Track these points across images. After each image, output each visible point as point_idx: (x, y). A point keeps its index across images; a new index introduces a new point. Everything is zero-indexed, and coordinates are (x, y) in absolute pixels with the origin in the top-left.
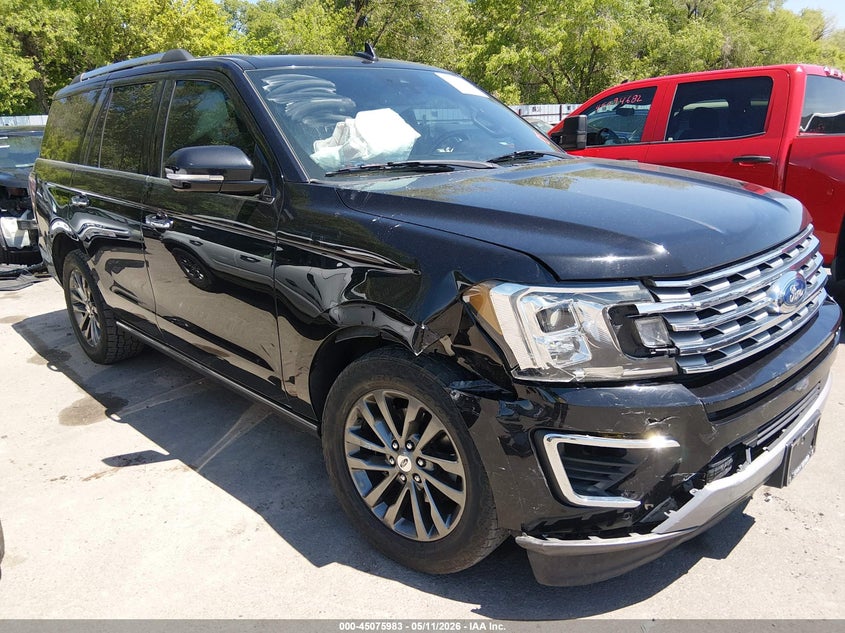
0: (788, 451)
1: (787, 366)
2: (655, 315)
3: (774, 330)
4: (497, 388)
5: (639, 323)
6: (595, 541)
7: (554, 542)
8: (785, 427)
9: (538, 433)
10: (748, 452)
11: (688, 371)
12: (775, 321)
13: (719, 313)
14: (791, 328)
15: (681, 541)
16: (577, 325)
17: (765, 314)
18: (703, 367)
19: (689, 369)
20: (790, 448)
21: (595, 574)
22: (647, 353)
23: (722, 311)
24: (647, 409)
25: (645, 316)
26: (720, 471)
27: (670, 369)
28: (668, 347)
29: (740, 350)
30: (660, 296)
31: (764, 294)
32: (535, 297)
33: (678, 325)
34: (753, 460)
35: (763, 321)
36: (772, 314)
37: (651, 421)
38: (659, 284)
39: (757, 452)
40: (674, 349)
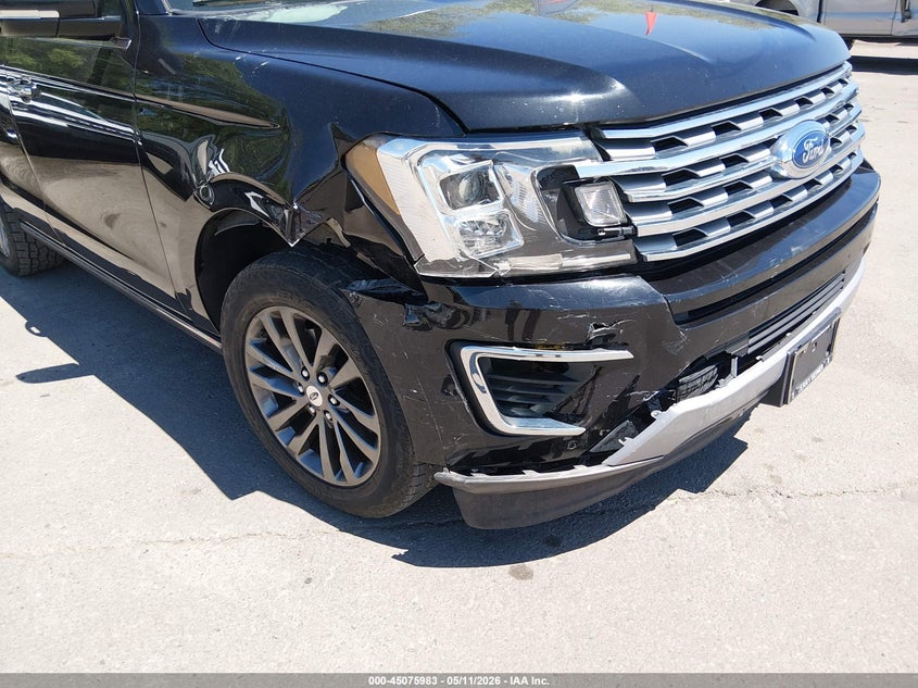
0: (790, 359)
1: (793, 250)
2: (603, 179)
3: (779, 201)
4: (405, 289)
5: (581, 191)
6: (531, 476)
7: (480, 478)
8: (790, 330)
9: (454, 345)
10: (734, 362)
11: (651, 258)
12: (780, 189)
13: (696, 177)
14: (805, 199)
15: (650, 472)
16: (501, 197)
17: (768, 179)
18: (672, 252)
19: (653, 255)
20: (793, 356)
21: (536, 514)
22: (593, 233)
23: (701, 173)
24: (592, 312)
25: (589, 181)
26: (696, 387)
27: (626, 257)
28: (623, 225)
29: (728, 228)
30: (610, 152)
31: (767, 152)
32: (437, 156)
33: (637, 193)
34: (739, 373)
35: (763, 189)
36: (777, 179)
37: (596, 327)
38: (609, 134)
39: (747, 362)
40: (629, 228)
